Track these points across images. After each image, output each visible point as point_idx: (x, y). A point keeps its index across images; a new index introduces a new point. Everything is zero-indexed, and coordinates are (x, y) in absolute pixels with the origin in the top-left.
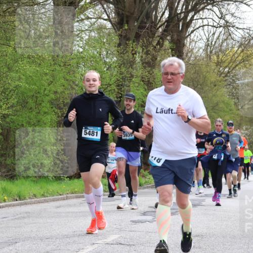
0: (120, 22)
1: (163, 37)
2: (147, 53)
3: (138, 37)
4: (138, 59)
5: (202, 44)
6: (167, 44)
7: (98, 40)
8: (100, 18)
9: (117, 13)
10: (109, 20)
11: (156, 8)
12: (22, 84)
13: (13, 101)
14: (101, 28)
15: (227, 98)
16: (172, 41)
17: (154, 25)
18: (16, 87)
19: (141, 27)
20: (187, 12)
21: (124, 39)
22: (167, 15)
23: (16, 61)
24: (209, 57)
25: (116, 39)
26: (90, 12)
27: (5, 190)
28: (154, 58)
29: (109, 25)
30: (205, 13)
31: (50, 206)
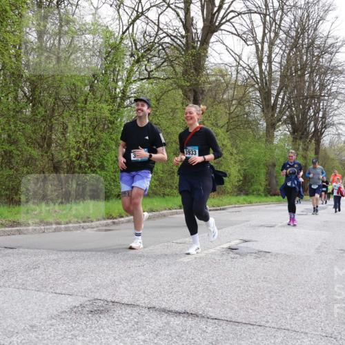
0: (294, 131)
1: (311, 138)
2: (305, 145)
3: (301, 138)
4: (300, 148)
5: (328, 142)
6: (313, 141)
7: (284, 139)
8: (285, 130)
9: (293, 128)
10: (289, 131)
11: (309, 127)
12: (252, 157)
13: (249, 163)
14: (285, 134)
15: (338, 164)
16: (315, 140)
17: (308, 133)
18: (250, 158)
19: (302, 134)
20: (322, 128)
21: (295, 139)
22: (313, 130)
23: (250, 147)
24: (331, 147)
25: (291, 139)
26: (281, 128)
27: (245, 200)
28: (308, 147)
29: (289, 133)
30: (330, 129)
31: (262, 207)
